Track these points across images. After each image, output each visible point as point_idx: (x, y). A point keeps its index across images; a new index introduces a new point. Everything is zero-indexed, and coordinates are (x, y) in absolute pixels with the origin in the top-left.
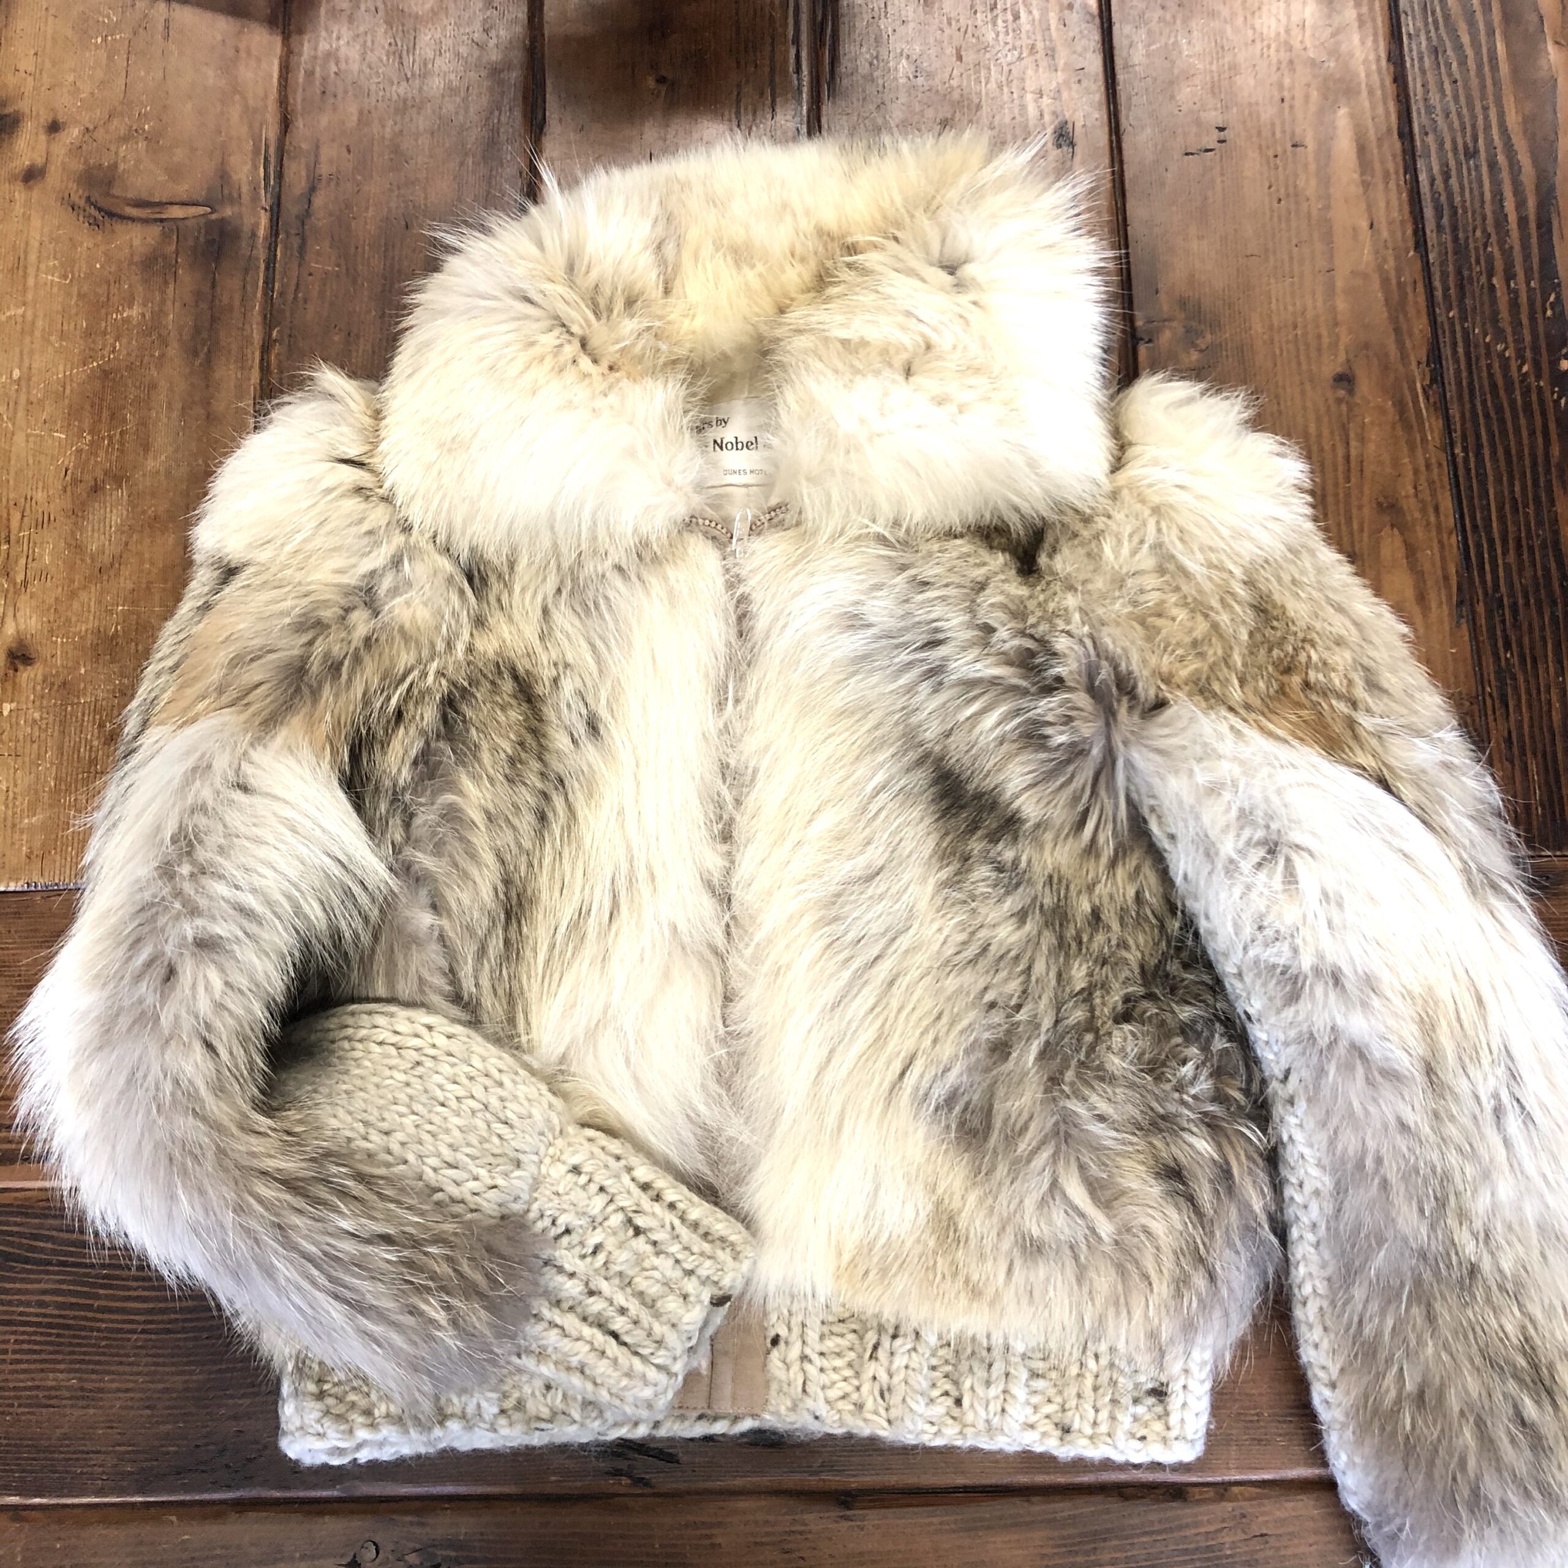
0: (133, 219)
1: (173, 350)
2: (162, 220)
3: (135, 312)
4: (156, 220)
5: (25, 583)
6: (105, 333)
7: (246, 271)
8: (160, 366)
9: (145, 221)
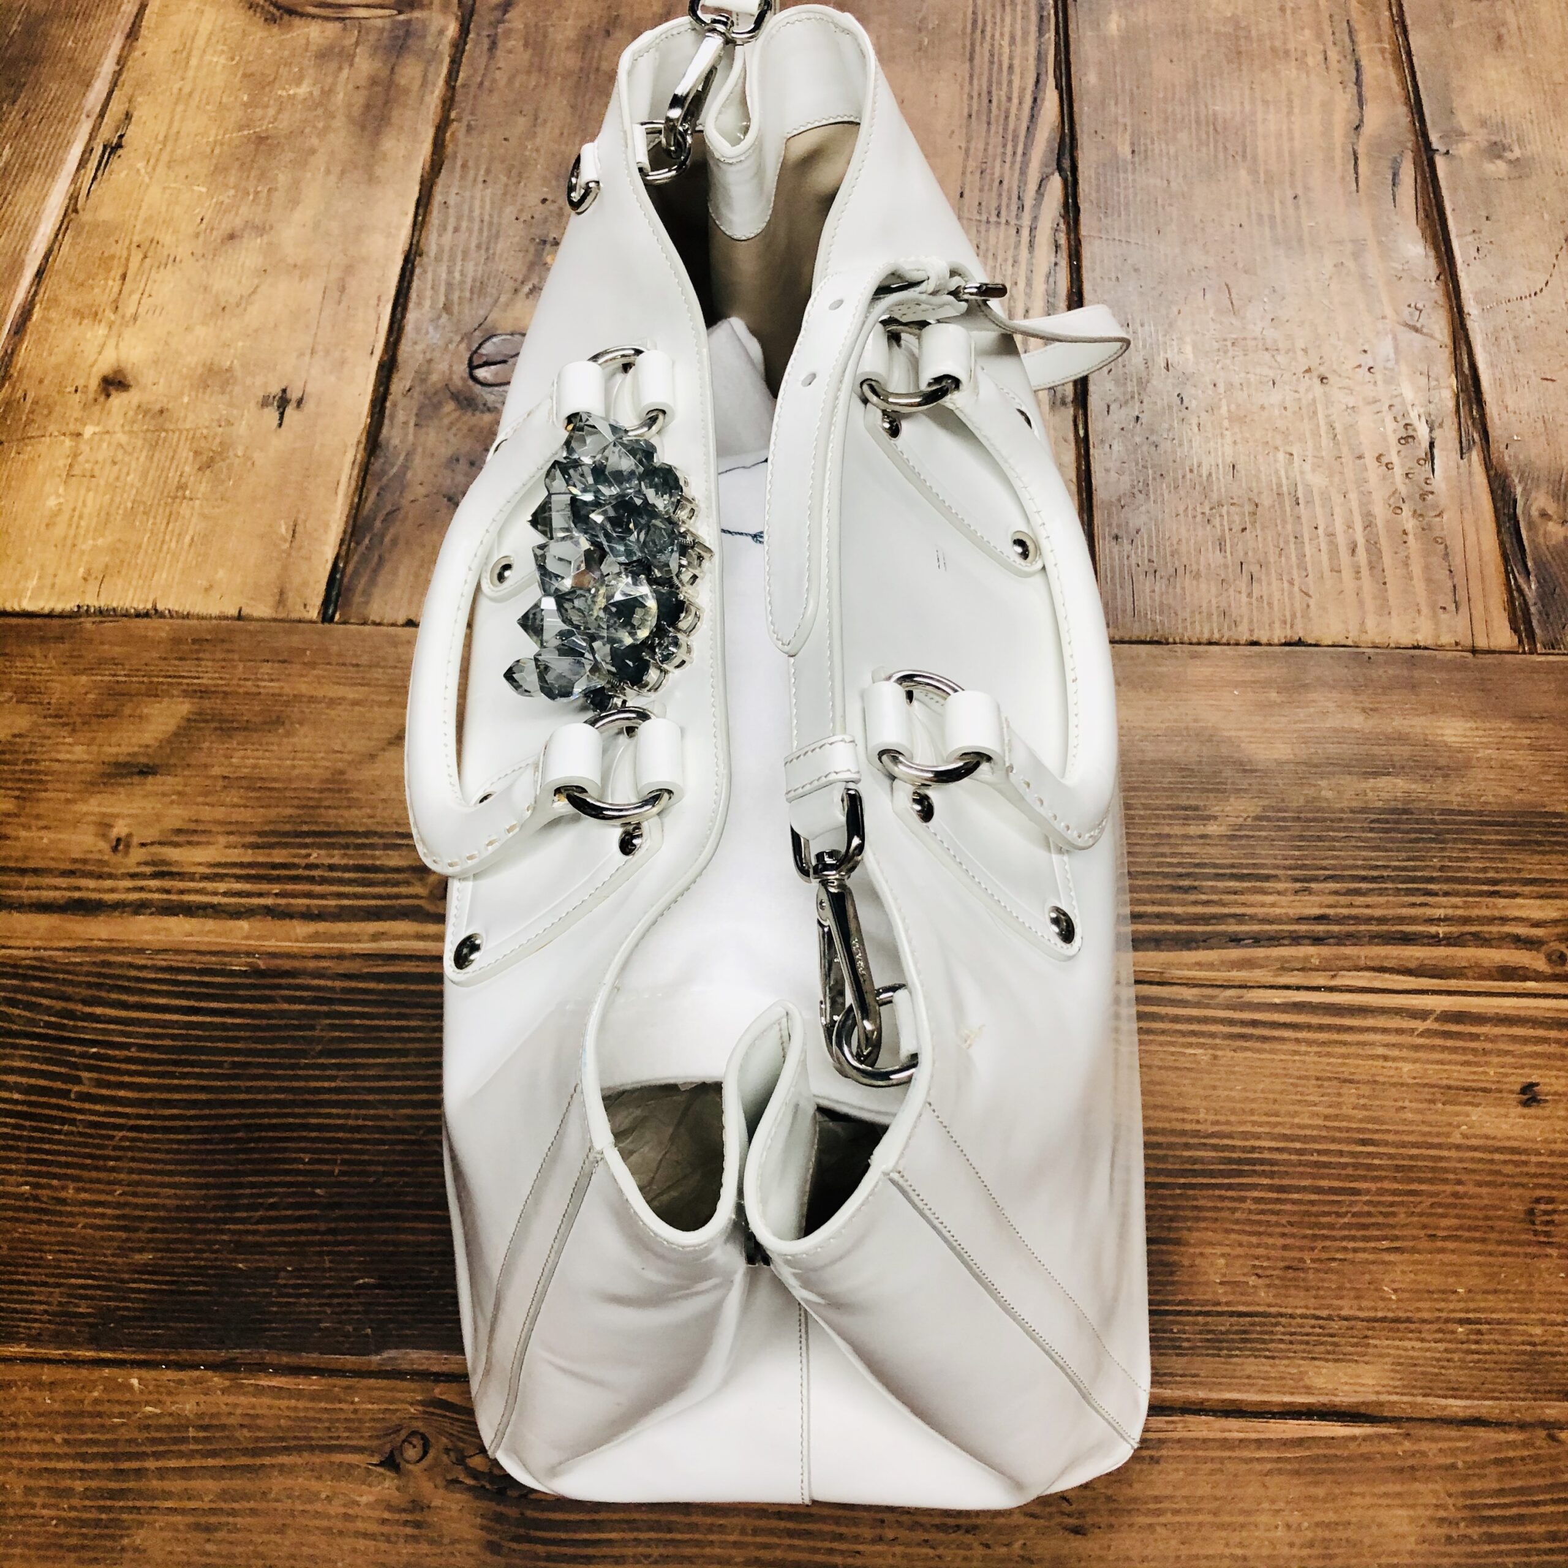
0: (313, 17)
1: (339, 122)
2: (344, 19)
3: (303, 90)
4: (338, 19)
5: (135, 318)
6: (267, 106)
7: (429, 62)
8: (323, 133)
9: (327, 19)
